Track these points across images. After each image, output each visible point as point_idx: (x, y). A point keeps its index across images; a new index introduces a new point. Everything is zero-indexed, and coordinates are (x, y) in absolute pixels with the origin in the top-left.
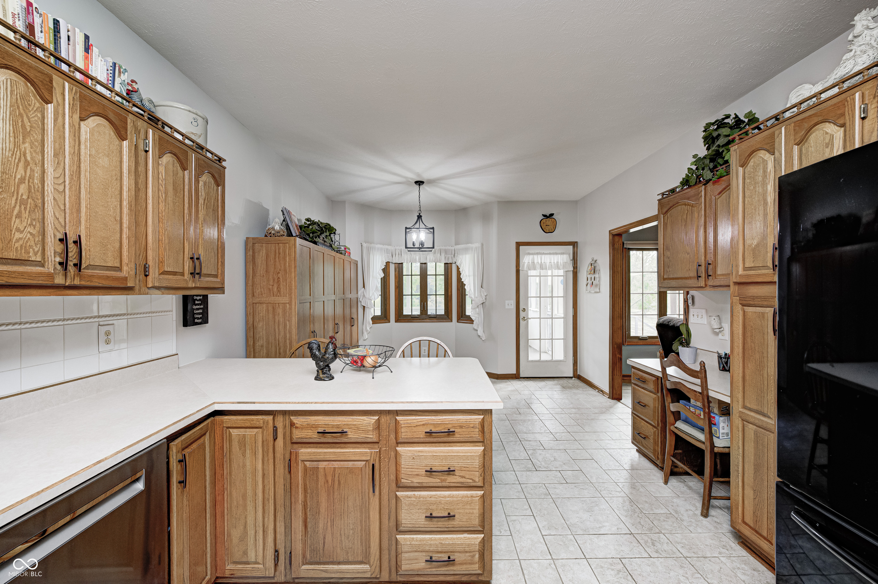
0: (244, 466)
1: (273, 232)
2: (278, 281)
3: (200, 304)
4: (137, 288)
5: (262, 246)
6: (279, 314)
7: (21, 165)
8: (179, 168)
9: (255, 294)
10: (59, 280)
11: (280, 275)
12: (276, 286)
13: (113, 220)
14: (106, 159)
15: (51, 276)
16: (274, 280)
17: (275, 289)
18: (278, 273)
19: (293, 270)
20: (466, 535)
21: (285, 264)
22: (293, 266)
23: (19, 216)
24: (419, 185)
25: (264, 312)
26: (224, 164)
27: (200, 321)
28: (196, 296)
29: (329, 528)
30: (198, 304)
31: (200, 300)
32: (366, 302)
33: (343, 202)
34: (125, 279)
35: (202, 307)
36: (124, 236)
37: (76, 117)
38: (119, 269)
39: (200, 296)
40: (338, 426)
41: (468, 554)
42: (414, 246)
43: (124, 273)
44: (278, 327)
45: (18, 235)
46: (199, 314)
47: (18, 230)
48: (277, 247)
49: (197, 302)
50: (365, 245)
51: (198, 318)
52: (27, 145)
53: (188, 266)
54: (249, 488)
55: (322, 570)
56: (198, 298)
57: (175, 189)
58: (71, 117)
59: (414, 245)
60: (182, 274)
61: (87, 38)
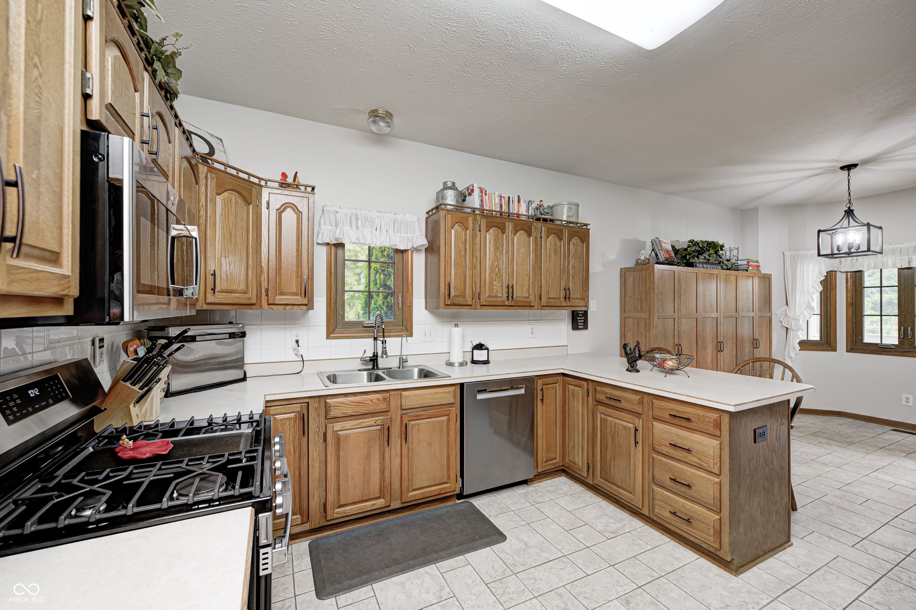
0: (574, 407)
1: (640, 262)
2: (641, 301)
3: (582, 317)
4: (536, 306)
5: (630, 274)
6: (641, 326)
7: (496, 261)
8: (557, 240)
9: (626, 311)
10: (506, 303)
11: (643, 296)
12: (639, 304)
13: (526, 275)
14: (523, 249)
15: (504, 302)
16: (638, 299)
17: (639, 307)
18: (642, 294)
19: (652, 291)
20: (704, 510)
21: (646, 287)
22: (652, 288)
23: (495, 280)
24: (849, 170)
25: (632, 325)
26: (589, 227)
27: (582, 327)
28: (579, 311)
29: (613, 461)
30: (581, 317)
31: (582, 314)
32: (788, 322)
33: (756, 209)
34: (531, 302)
35: (583, 318)
36: (531, 282)
37: (513, 235)
38: (528, 298)
39: (582, 311)
40: (617, 396)
41: (704, 525)
42: (839, 251)
43: (530, 299)
44: (641, 337)
45: (495, 287)
46: (581, 323)
47: (495, 285)
48: (641, 274)
49: (580, 315)
50: (787, 254)
51: (581, 325)
52: (498, 253)
53: (562, 295)
54: (576, 420)
55: (609, 486)
56: (581, 313)
57: (555, 253)
58: (511, 236)
59: (838, 249)
60: (560, 299)
61: (519, 196)
